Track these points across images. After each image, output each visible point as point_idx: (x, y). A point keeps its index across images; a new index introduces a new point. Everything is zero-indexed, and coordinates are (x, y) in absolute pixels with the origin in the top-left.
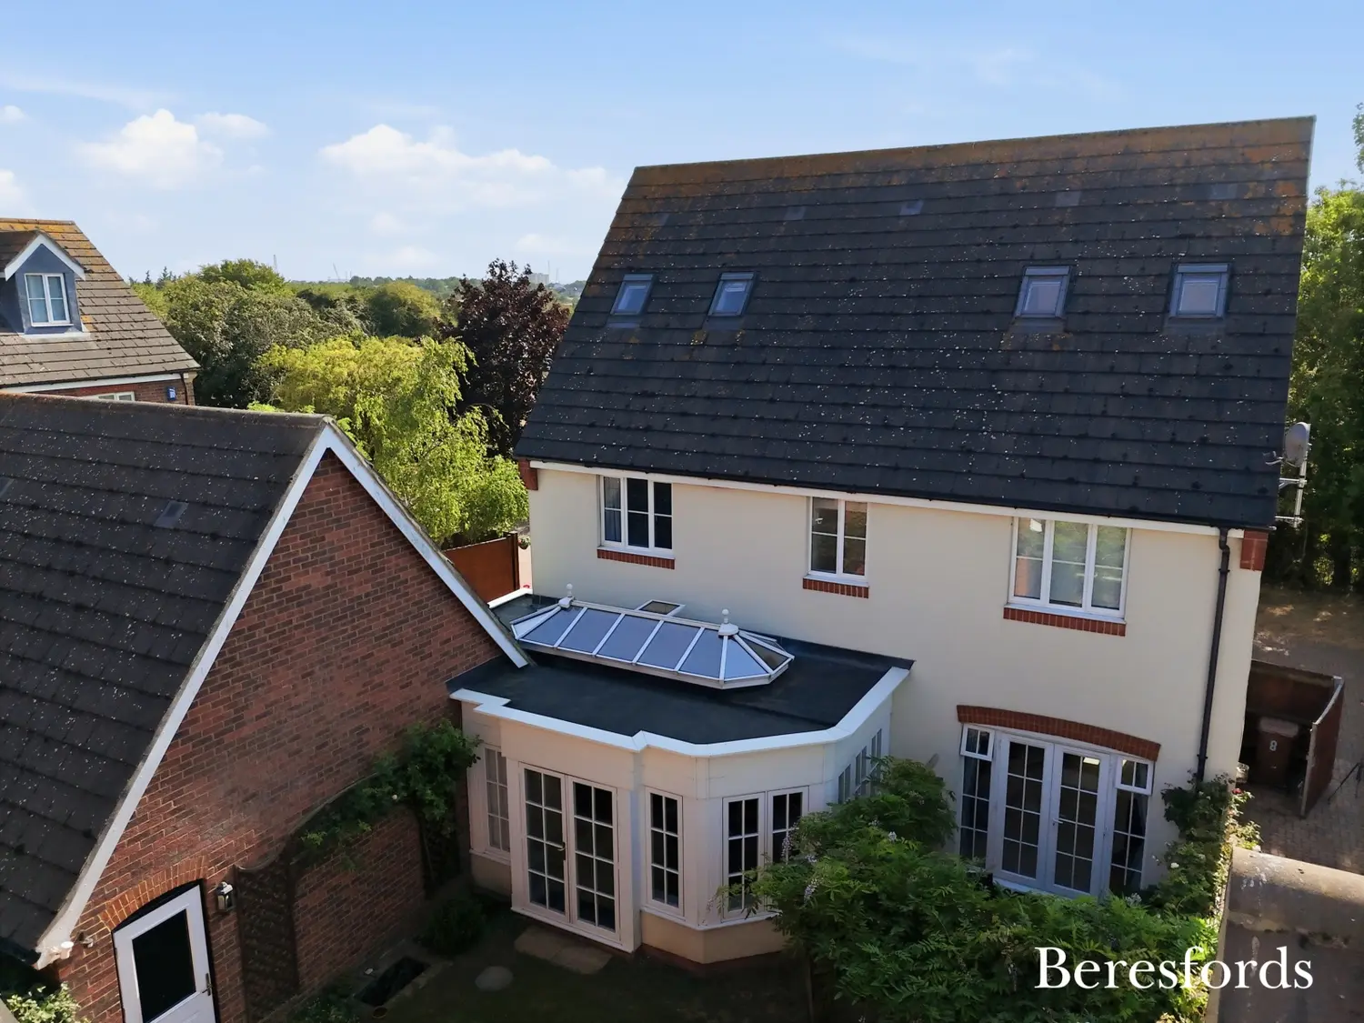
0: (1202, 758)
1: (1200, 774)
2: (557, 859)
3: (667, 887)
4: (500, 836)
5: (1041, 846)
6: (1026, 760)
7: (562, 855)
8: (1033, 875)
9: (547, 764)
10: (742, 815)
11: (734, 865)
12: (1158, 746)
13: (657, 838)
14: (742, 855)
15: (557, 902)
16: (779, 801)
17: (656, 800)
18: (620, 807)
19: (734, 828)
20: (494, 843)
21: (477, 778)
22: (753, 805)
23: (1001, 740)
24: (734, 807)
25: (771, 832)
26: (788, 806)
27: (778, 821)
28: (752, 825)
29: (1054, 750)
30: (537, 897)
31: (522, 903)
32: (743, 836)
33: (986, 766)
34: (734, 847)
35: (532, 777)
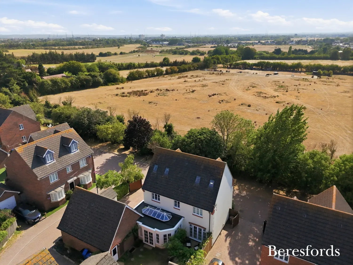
0: (209, 230)
1: (209, 232)
2: (147, 238)
3: (158, 242)
4: (142, 235)
5: (197, 236)
6: (195, 228)
7: (148, 238)
8: (196, 238)
9: (146, 230)
10: (165, 236)
11: (164, 240)
12: (206, 228)
13: (157, 237)
14: (165, 239)
15: (147, 242)
16: (169, 234)
17: (157, 234)
18: (153, 235)
19: (164, 237)
20: (141, 235)
21: (139, 230)
22: (166, 235)
23: (193, 226)
24: (164, 235)
25: (168, 237)
26: (170, 235)
27: (169, 236)
28: (166, 236)
29: (198, 227)
30: (145, 241)
31: (144, 242)
32: (165, 238)
33: (192, 228)
34: (164, 239)
35: (145, 231)
